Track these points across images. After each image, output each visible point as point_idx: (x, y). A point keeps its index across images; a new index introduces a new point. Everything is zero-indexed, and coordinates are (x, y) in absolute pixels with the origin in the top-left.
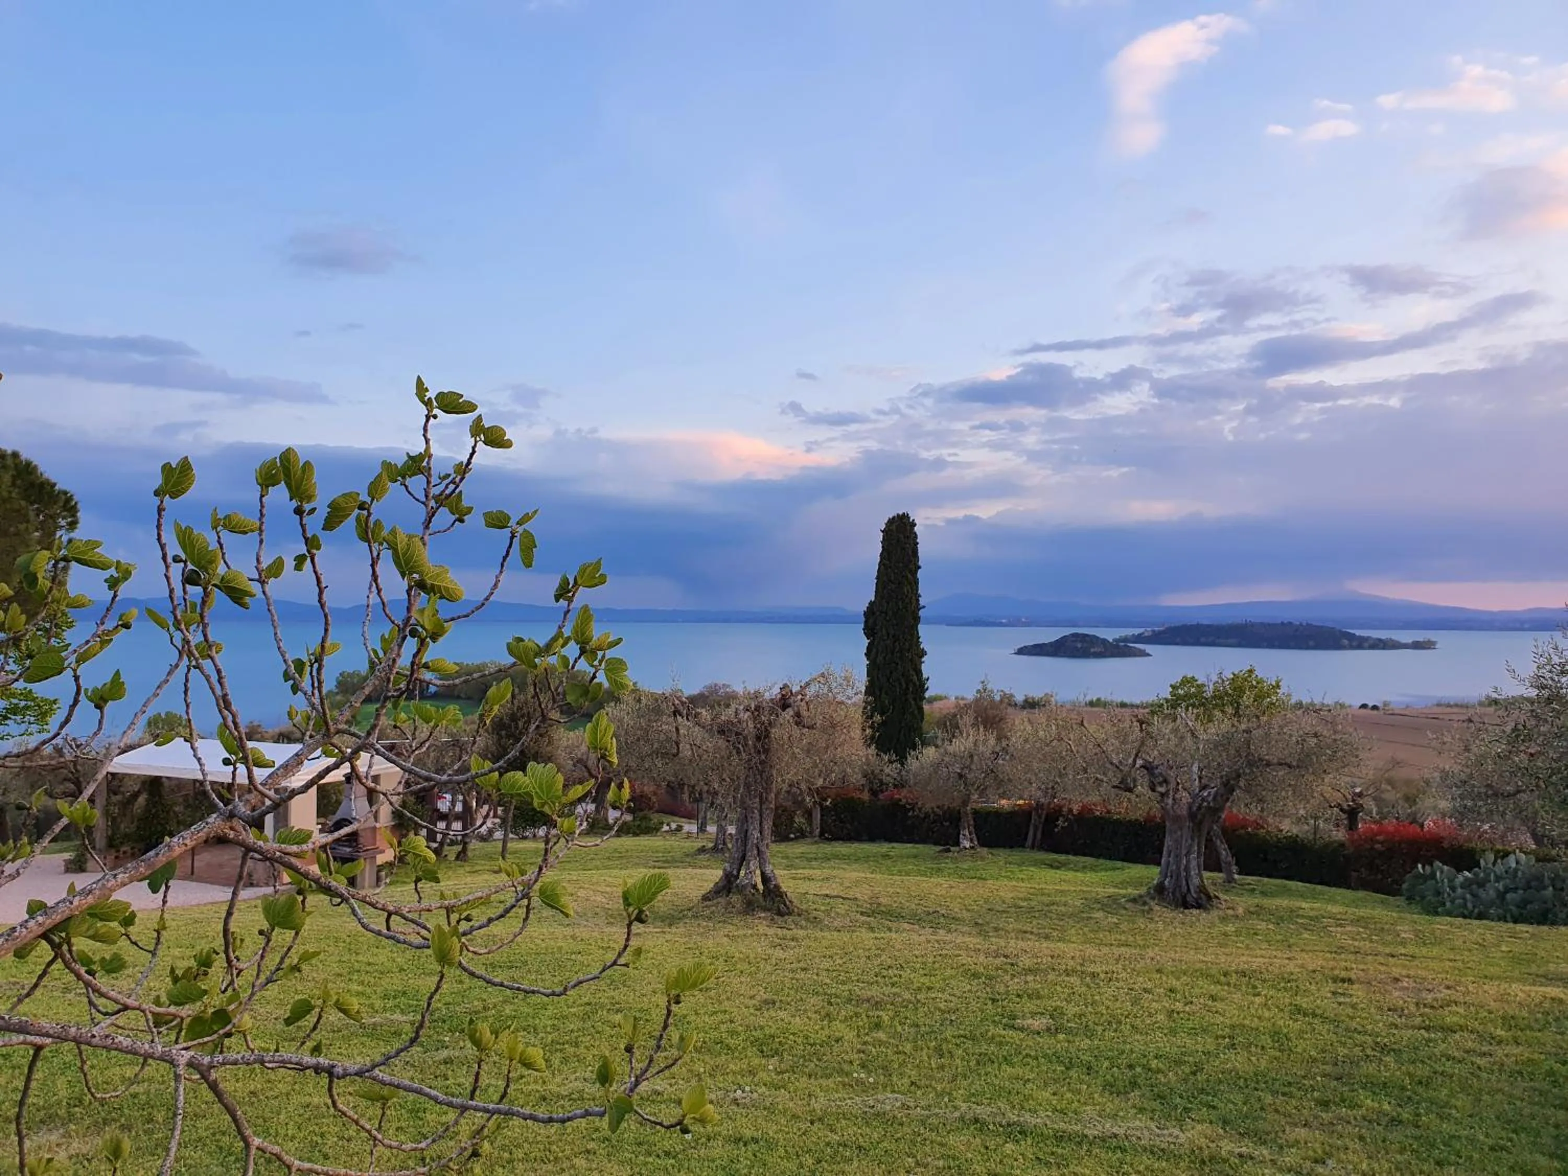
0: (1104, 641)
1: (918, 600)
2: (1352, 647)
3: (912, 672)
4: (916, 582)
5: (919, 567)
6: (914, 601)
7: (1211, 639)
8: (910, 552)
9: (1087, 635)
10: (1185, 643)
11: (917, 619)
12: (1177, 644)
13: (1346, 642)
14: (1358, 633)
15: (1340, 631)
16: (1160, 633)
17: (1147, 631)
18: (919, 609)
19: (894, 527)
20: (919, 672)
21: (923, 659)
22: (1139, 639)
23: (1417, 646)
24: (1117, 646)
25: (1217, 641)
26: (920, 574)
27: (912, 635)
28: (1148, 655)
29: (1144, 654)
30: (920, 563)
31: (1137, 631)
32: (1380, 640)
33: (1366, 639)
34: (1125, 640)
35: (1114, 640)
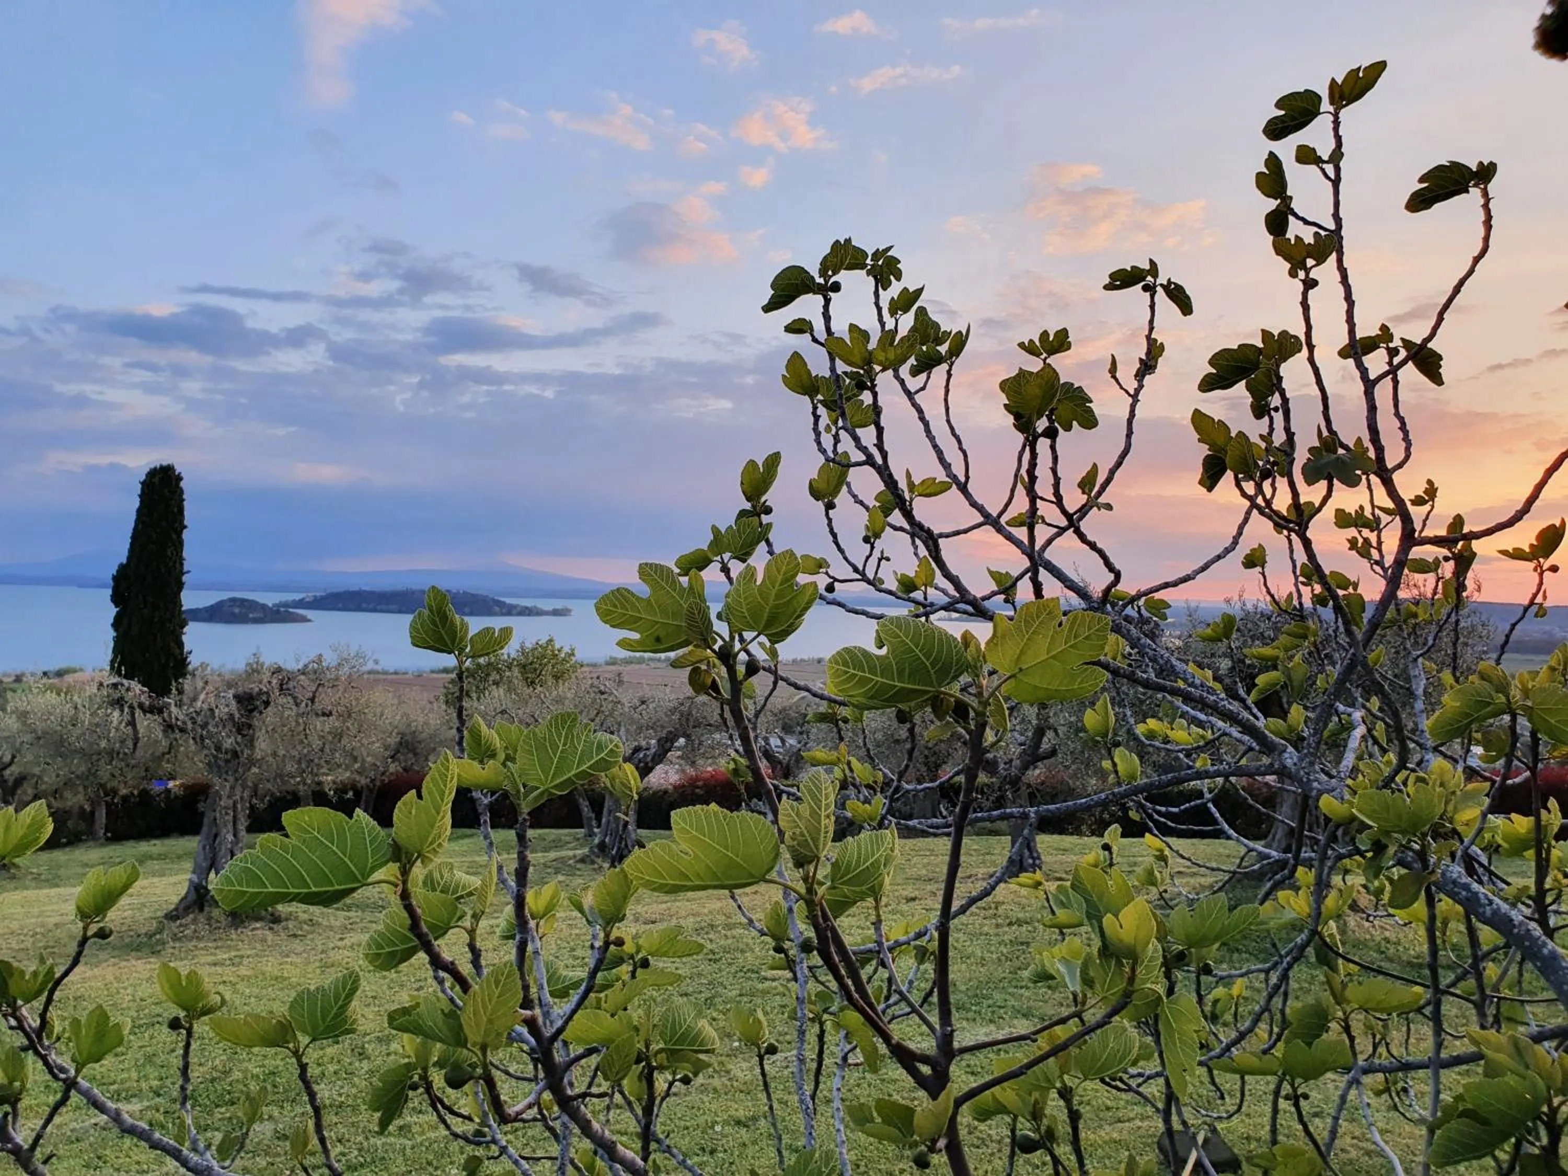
0: (264, 607)
1: (182, 564)
2: (503, 614)
3: (172, 644)
4: (181, 543)
5: (185, 527)
6: (178, 565)
7: (371, 606)
8: (176, 510)
9: (247, 600)
10: (345, 609)
11: (180, 586)
12: (339, 610)
13: (497, 609)
14: (508, 601)
15: (494, 600)
16: (322, 598)
17: (309, 596)
18: (183, 574)
19: (156, 480)
20: (181, 645)
21: (185, 630)
22: (300, 604)
23: (556, 613)
24: (278, 612)
25: (379, 607)
26: (186, 535)
27: (175, 603)
28: (309, 621)
29: (305, 620)
30: (186, 523)
31: (297, 596)
32: (527, 608)
33: (515, 607)
34: (286, 605)
35: (274, 605)
